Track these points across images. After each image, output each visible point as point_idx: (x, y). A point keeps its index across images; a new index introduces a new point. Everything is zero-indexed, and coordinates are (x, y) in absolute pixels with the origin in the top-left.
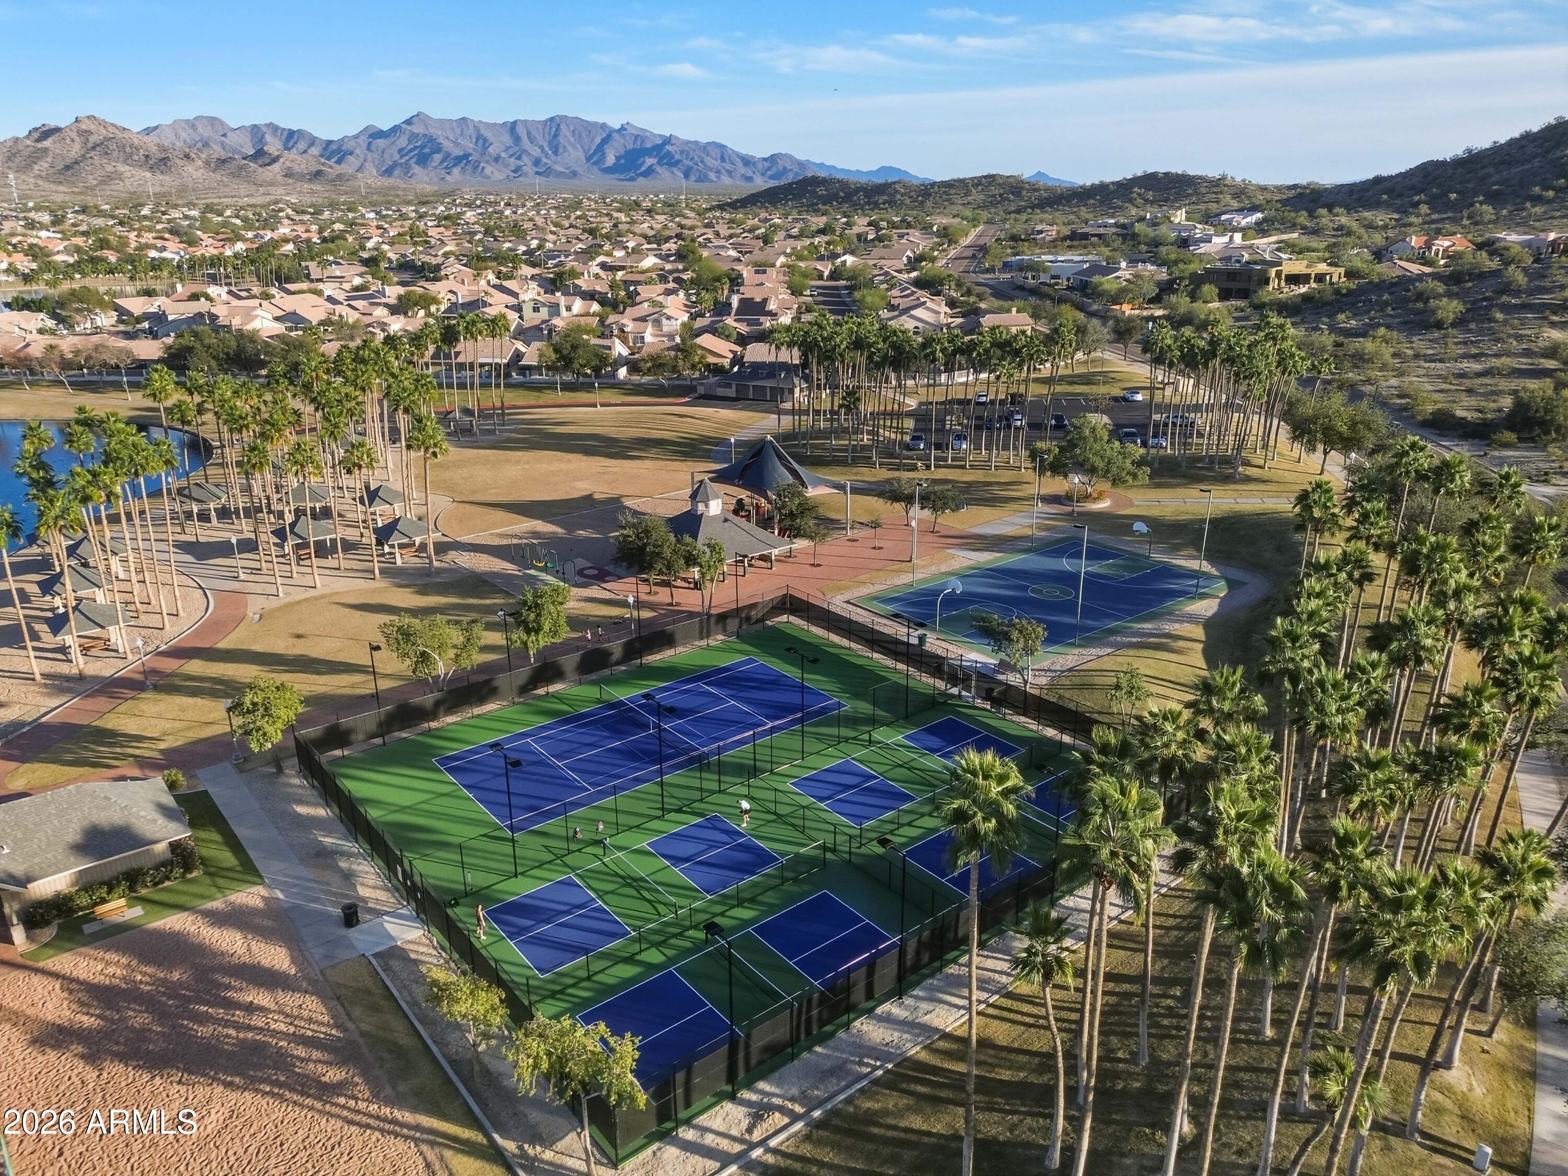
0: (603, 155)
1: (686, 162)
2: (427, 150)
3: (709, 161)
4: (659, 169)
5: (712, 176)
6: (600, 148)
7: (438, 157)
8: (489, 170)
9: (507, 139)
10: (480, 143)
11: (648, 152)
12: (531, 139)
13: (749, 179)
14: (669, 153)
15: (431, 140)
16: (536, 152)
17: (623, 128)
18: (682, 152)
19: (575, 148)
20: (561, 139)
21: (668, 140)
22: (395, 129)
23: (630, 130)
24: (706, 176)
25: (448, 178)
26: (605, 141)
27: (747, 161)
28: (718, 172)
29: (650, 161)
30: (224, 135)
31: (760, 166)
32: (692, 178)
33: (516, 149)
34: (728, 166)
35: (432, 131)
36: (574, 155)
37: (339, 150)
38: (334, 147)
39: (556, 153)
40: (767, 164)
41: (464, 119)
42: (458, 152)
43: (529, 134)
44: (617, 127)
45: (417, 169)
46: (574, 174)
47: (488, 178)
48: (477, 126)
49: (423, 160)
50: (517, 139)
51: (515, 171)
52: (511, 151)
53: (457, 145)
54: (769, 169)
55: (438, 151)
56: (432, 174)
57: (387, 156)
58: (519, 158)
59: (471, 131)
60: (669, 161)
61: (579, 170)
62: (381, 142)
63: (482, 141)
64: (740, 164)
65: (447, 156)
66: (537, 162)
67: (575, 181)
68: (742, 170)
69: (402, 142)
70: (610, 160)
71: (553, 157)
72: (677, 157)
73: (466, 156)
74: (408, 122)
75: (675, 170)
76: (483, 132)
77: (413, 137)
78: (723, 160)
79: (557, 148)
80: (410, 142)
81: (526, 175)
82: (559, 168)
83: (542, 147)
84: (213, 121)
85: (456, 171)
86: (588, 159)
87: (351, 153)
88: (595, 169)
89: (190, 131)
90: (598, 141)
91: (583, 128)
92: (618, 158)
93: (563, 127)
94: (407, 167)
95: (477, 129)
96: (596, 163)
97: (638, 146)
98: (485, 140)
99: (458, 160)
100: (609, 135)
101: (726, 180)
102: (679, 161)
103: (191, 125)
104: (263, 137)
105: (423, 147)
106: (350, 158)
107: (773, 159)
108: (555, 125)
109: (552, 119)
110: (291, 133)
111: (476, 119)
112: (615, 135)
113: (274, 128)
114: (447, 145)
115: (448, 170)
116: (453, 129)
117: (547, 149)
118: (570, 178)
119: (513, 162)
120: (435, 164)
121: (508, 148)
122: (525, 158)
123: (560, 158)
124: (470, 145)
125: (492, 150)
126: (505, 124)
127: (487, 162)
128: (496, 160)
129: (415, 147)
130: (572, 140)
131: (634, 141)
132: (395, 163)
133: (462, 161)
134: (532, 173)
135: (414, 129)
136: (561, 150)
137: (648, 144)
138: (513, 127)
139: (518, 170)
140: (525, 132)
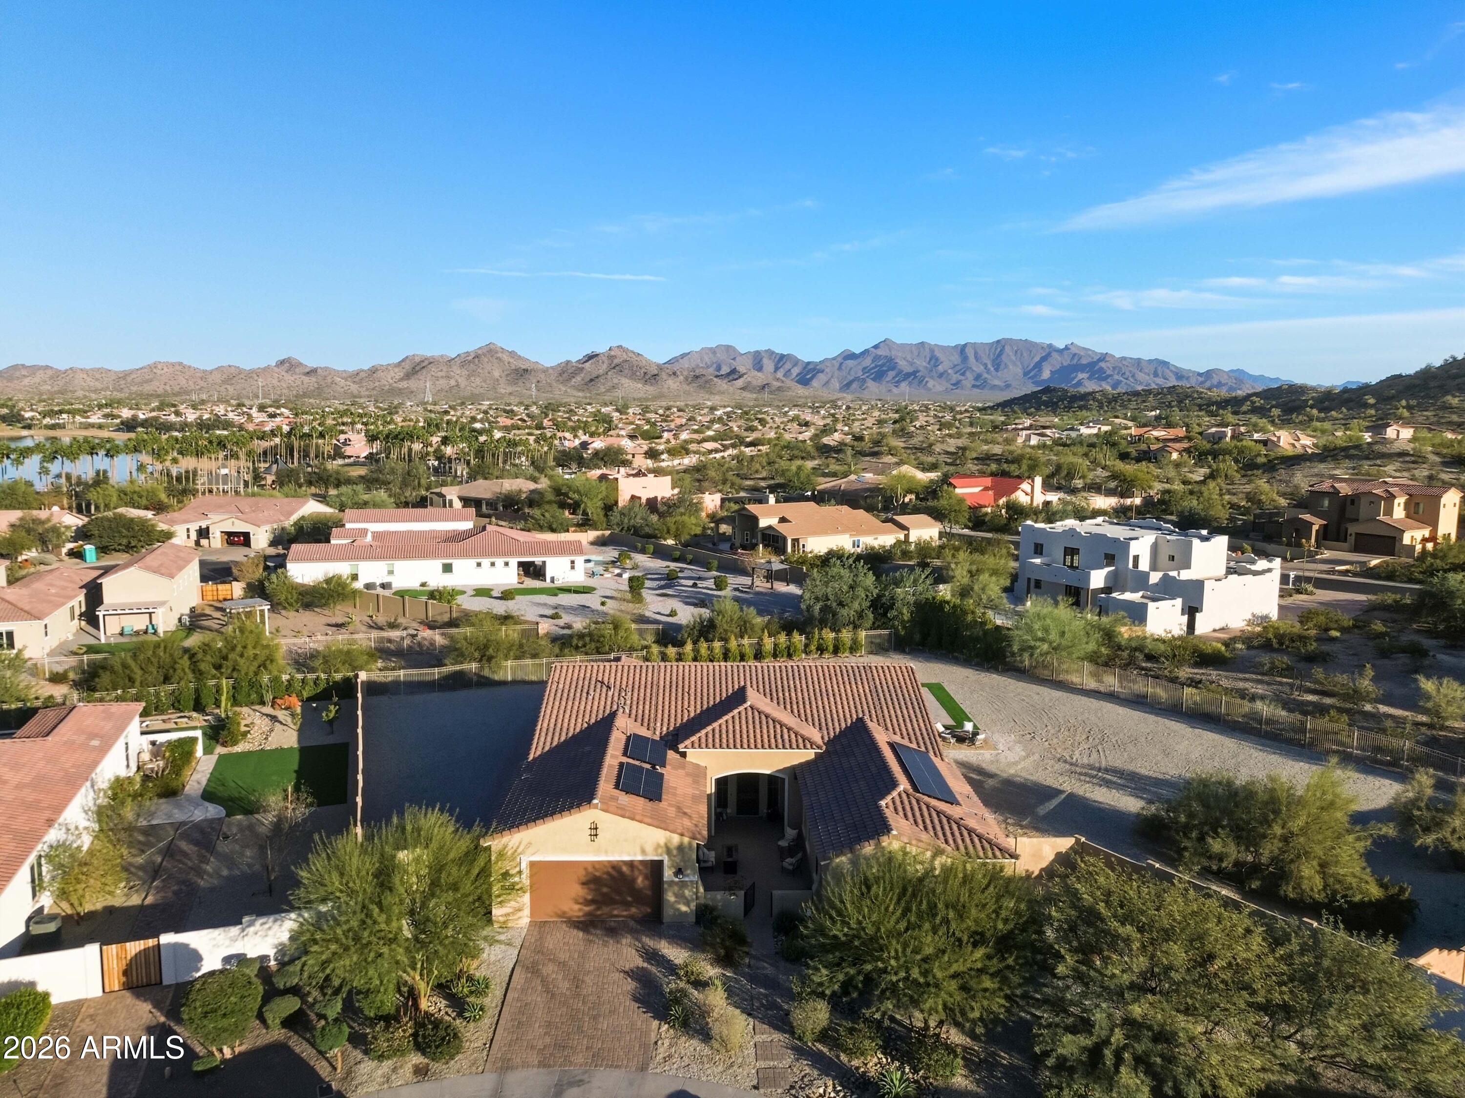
0: (1040, 371)
1: (1116, 377)
2: (885, 368)
3: (1141, 376)
6: (1038, 366)
7: (891, 374)
8: (931, 384)
9: (957, 359)
10: (932, 362)
11: (1081, 368)
12: (977, 358)
14: (1101, 368)
15: (890, 360)
16: (979, 369)
17: (1067, 348)
18: (1114, 368)
19: (1015, 364)
20: (1004, 357)
21: (1104, 357)
22: (865, 352)
23: (1074, 350)
25: (895, 390)
26: (1044, 359)
29: (1081, 376)
30: (734, 359)
33: (962, 366)
35: (894, 353)
36: (1013, 371)
37: (814, 369)
38: (811, 367)
39: (997, 370)
40: (1200, 379)
41: (923, 343)
42: (910, 369)
43: (976, 353)
44: (1062, 347)
45: (870, 383)
46: (1007, 387)
47: (930, 390)
48: (932, 349)
49: (879, 376)
50: (965, 359)
51: (954, 385)
52: (957, 368)
53: (912, 364)
55: (893, 369)
57: (852, 373)
58: (963, 374)
59: (927, 352)
60: (1099, 375)
62: (850, 363)
63: (934, 360)
65: (900, 372)
66: (978, 377)
69: (868, 362)
71: (994, 373)
72: (1109, 372)
73: (914, 373)
74: (876, 347)
76: (936, 353)
77: (877, 358)
79: (998, 365)
80: (873, 361)
81: (962, 388)
82: (996, 382)
83: (985, 365)
84: (729, 348)
85: (903, 385)
86: (1025, 374)
87: (822, 371)
89: (711, 355)
90: (1037, 359)
91: (1025, 348)
92: (1052, 372)
93: (1007, 349)
94: (863, 383)
95: (932, 351)
97: (1074, 362)
98: (937, 359)
99: (908, 375)
100: (1050, 351)
102: (1111, 375)
103: (713, 351)
104: (761, 360)
105: (882, 366)
106: (821, 376)
108: (1000, 347)
109: (998, 341)
110: (782, 357)
111: (933, 342)
112: (1055, 355)
113: (770, 353)
114: (903, 365)
115: (897, 384)
116: (912, 352)
117: (989, 366)
118: (1002, 390)
119: (955, 377)
120: (888, 379)
121: (955, 366)
122: (968, 374)
123: (999, 374)
124: (921, 364)
125: (940, 368)
126: (956, 346)
127: (932, 378)
128: (941, 375)
129: (876, 366)
130: (1014, 358)
131: (1073, 358)
132: (856, 379)
133: (912, 376)
134: (969, 386)
135: (879, 352)
136: (1002, 367)
137: (1084, 361)
138: (962, 350)
139: (957, 384)
140: (973, 352)
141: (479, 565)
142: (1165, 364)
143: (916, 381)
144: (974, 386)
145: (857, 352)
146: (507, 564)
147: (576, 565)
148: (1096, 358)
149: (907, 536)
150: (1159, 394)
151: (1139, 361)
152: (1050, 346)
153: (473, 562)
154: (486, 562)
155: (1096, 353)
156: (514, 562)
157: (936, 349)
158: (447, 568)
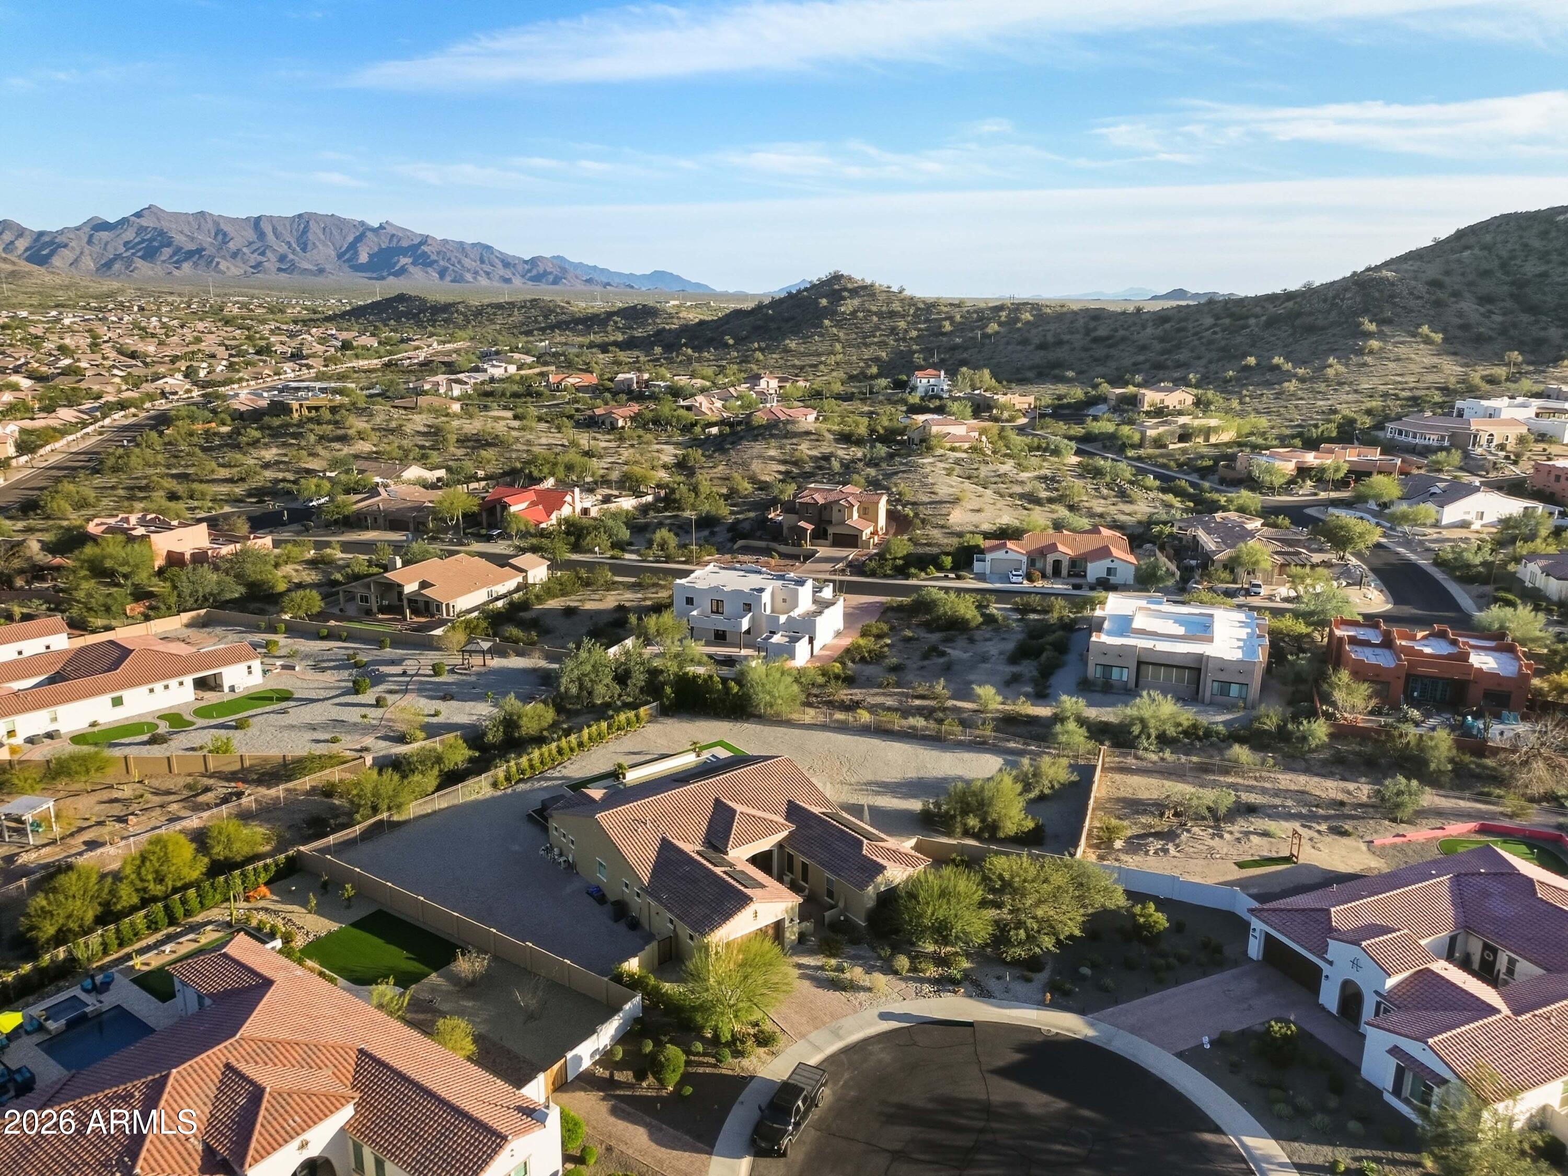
0: (356, 254)
1: (442, 263)
2: (156, 244)
3: (467, 262)
4: (411, 269)
5: (469, 277)
6: (353, 246)
7: (167, 252)
8: (223, 266)
9: (251, 235)
10: (220, 237)
11: (404, 251)
12: (276, 234)
13: (507, 281)
14: (425, 253)
15: (162, 233)
16: (283, 248)
17: (381, 227)
18: (438, 253)
19: (325, 245)
20: (311, 236)
21: (425, 240)
22: (124, 221)
23: (389, 230)
24: (462, 276)
25: (176, 273)
26: (359, 238)
27: (507, 263)
28: (476, 273)
29: (404, 261)
31: (520, 268)
32: (448, 278)
33: (259, 244)
34: (487, 268)
35: (165, 225)
36: (325, 253)
37: (52, 242)
38: (45, 238)
39: (304, 250)
40: (527, 267)
41: (202, 213)
42: (192, 247)
43: (274, 230)
44: (376, 225)
45: (139, 263)
46: (321, 271)
47: (223, 274)
48: (216, 221)
49: (150, 254)
50: (262, 235)
51: (254, 267)
52: (254, 247)
53: (192, 239)
54: (529, 271)
55: (169, 245)
56: (158, 268)
57: (110, 248)
58: (263, 254)
59: (210, 225)
60: (424, 261)
61: (328, 267)
62: (104, 235)
63: (222, 236)
64: (500, 265)
65: (179, 249)
66: (282, 258)
67: (320, 279)
68: (501, 271)
69: (129, 235)
70: (363, 258)
71: (301, 254)
72: (434, 257)
73: (199, 251)
74: (138, 215)
75: (430, 270)
76: (222, 226)
77: (142, 229)
78: (482, 262)
79: (306, 244)
80: (137, 234)
81: (265, 272)
82: (306, 265)
83: (289, 243)
85: (187, 266)
86: (340, 256)
87: (65, 245)
88: (346, 267)
90: (351, 239)
91: (333, 224)
92: (370, 256)
93: (313, 225)
94: (129, 262)
95: (216, 224)
96: (348, 260)
97: (394, 244)
98: (225, 235)
99: (190, 255)
100: (363, 231)
101: (483, 281)
102: (436, 261)
105: (151, 240)
106: (64, 251)
107: (534, 262)
108: (303, 222)
109: (300, 216)
111: (216, 212)
112: (369, 234)
114: (180, 239)
115: (178, 265)
116: (189, 223)
117: (294, 245)
118: (315, 275)
119: (254, 258)
120: (163, 258)
121: (250, 243)
122: (269, 254)
123: (308, 255)
124: (206, 240)
125: (231, 245)
126: (248, 219)
127: (224, 258)
128: (235, 255)
129: (143, 241)
130: (322, 237)
131: (391, 240)
132: (118, 257)
133: (194, 255)
134: (274, 269)
135: (144, 222)
136: (309, 247)
137: (405, 244)
138: (257, 222)
139: (258, 265)
140: (270, 228)
141: (152, 691)
142: (488, 248)
143: (202, 262)
144: (279, 270)
145: (112, 220)
146: (181, 684)
147: (253, 669)
148: (416, 241)
149: (525, 578)
150: (523, 307)
151: (461, 244)
152: (362, 223)
153: (144, 689)
154: (158, 686)
155: (415, 235)
156: (188, 680)
157: (221, 221)
158: (117, 702)
